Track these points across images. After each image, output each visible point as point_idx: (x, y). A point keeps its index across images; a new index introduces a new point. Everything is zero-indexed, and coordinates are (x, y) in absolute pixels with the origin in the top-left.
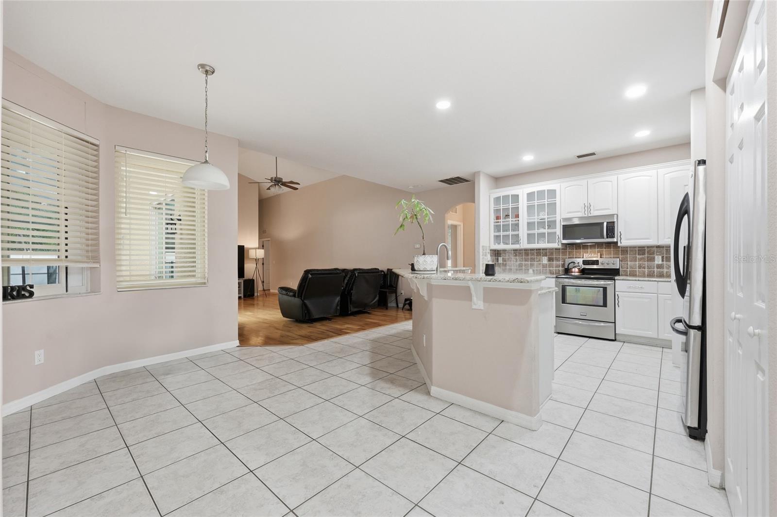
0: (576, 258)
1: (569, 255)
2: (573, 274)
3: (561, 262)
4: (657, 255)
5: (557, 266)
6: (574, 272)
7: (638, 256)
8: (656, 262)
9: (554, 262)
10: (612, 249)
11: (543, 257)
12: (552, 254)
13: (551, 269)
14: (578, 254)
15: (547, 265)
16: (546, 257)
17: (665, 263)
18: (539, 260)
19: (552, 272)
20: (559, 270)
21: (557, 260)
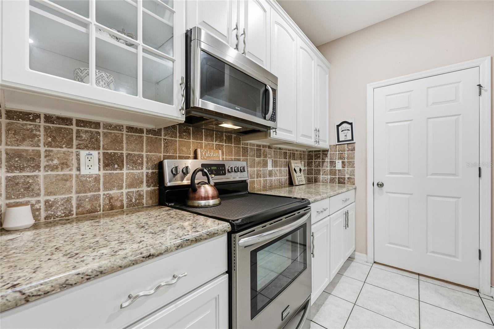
0: (181, 158)
1: (166, 150)
2: (203, 203)
3: (145, 171)
4: (269, 158)
5: (135, 182)
6: (207, 198)
7: (256, 159)
8: (269, 169)
9: (125, 171)
10: (233, 145)
11: (83, 153)
12: (117, 142)
13: (114, 192)
14: (184, 149)
15: (97, 179)
16: (95, 153)
17: (273, 169)
18: (65, 164)
19: (118, 204)
20: (140, 196)
21: (135, 162)
